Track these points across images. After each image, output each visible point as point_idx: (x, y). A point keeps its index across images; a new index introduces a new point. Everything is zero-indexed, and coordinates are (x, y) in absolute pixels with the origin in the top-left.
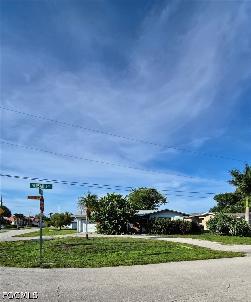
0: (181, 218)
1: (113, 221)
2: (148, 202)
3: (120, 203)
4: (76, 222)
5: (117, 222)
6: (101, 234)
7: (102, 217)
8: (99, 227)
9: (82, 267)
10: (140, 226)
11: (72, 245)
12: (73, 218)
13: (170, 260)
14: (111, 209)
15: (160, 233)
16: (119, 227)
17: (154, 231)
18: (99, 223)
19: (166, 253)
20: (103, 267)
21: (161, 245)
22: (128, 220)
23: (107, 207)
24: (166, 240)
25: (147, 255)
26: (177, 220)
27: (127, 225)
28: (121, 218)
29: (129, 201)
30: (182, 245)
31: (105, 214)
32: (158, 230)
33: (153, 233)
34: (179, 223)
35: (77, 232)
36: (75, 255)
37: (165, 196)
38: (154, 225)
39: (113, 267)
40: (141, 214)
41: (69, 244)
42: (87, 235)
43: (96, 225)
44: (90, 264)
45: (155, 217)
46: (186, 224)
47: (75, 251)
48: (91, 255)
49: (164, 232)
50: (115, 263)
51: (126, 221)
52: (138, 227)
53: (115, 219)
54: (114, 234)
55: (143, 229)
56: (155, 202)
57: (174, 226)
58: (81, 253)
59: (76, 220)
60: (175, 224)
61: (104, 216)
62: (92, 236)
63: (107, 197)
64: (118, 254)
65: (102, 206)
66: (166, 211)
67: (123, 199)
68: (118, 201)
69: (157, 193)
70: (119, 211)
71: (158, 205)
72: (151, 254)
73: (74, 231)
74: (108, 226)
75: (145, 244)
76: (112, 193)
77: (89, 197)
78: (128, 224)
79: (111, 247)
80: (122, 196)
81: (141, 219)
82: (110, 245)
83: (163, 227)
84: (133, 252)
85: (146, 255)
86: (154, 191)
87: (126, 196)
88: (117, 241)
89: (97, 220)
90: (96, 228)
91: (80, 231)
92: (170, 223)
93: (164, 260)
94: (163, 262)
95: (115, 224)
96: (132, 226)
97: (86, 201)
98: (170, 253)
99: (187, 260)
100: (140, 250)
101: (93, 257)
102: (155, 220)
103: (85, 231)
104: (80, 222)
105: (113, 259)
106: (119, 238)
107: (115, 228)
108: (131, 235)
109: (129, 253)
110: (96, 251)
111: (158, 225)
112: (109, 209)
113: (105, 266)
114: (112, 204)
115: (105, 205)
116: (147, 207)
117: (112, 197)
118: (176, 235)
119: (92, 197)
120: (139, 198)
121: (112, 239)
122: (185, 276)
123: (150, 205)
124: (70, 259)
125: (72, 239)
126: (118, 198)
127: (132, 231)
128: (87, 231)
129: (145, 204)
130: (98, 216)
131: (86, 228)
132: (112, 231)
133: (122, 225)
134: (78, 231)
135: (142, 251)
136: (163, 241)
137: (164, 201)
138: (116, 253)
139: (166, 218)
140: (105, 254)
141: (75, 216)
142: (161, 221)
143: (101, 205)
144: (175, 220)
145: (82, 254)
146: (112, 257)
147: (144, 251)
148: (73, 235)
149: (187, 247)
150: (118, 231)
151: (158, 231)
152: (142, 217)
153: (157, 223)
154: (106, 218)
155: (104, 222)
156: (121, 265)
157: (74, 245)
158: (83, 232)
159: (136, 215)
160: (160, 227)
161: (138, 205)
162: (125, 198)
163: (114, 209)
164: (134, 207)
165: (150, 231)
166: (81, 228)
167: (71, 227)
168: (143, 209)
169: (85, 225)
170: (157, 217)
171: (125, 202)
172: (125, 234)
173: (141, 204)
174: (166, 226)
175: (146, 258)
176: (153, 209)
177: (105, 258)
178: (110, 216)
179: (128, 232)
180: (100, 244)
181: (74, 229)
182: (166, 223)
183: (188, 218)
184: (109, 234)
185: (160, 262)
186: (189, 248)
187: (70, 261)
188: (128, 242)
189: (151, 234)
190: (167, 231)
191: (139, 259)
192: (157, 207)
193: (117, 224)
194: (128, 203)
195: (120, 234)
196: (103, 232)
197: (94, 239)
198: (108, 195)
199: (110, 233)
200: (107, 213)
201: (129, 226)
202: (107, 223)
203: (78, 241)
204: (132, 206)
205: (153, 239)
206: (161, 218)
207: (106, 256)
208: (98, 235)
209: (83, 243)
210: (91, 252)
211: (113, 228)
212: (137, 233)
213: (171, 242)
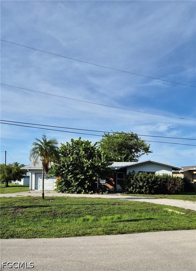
0: (169, 173)
1: (79, 176)
2: (126, 151)
3: (88, 152)
4: (29, 176)
5: (83, 177)
6: (63, 192)
7: (63, 170)
8: (59, 183)
9: (35, 237)
10: (114, 183)
11: (23, 207)
12: (25, 171)
14: (76, 159)
15: (140, 193)
16: (86, 184)
17: (133, 189)
18: (60, 178)
19: (148, 219)
21: (142, 208)
22: (99, 175)
23: (71, 157)
24: (148, 202)
25: (123, 221)
26: (164, 175)
27: (97, 181)
28: (89, 172)
29: (100, 149)
30: (170, 208)
31: (68, 166)
32: (138, 188)
33: (131, 192)
34: (167, 179)
35: (30, 190)
38: (132, 181)
40: (116, 167)
41: (18, 206)
42: (43, 194)
43: (55, 180)
45: (134, 171)
46: (175, 181)
47: (26, 216)
49: (146, 190)
50: (80, 232)
51: (95, 176)
52: (111, 184)
53: (82, 173)
54: (79, 192)
55: (118, 187)
56: (134, 151)
58: (34, 217)
59: (29, 174)
60: (160, 181)
61: (66, 169)
62: (50, 195)
63: (71, 143)
64: (84, 220)
65: (65, 156)
66: (150, 163)
67: (92, 147)
68: (86, 150)
70: (87, 163)
71: (139, 155)
72: (128, 221)
73: (26, 188)
74: (72, 182)
75: (120, 206)
76: (78, 139)
77: (47, 144)
78: (99, 180)
79: (75, 211)
80: (91, 142)
81: (115, 174)
82: (74, 207)
83: (145, 184)
84: (104, 217)
85: (121, 221)
86: (134, 136)
87: (97, 143)
88: (84, 203)
89: (57, 175)
90: (55, 184)
91: (33, 188)
92: (154, 179)
94: (144, 231)
95: (81, 179)
96: (103, 182)
97: (41, 149)
98: (153, 219)
100: (114, 214)
101: (51, 223)
102: (133, 175)
103: (40, 188)
104: (34, 176)
105: (78, 227)
106: (85, 198)
107: (81, 184)
108: (102, 194)
109: (98, 218)
110: (55, 216)
111: (138, 181)
112: (73, 160)
114: (77, 154)
115: (68, 155)
116: (123, 157)
117: (78, 143)
118: (161, 196)
119: (49, 142)
120: (113, 145)
121: (76, 200)
123: (128, 155)
124: (20, 226)
125: (22, 200)
126: (86, 146)
127: (103, 190)
128: (43, 188)
129: (121, 154)
130: (59, 169)
131: (42, 184)
132: (77, 189)
133: (91, 180)
134: (31, 188)
135: (116, 216)
136: (144, 203)
137: (147, 150)
138: (82, 218)
139: (148, 173)
140: (66, 220)
141: (28, 169)
142: (143, 176)
143: (62, 153)
144: (161, 175)
146: (77, 223)
147: (119, 216)
148: (25, 194)
149: (177, 212)
150: (85, 189)
151: (138, 190)
152: (117, 170)
153: (137, 179)
154: (69, 171)
155: (66, 177)
157: (26, 207)
158: (38, 189)
159: (109, 168)
160: (141, 184)
161: (112, 155)
162: (95, 145)
163: (80, 160)
164: (106, 157)
165: (127, 190)
166: (35, 184)
167: (22, 183)
168: (118, 161)
169: (40, 180)
170: (137, 171)
171: (94, 150)
172: (94, 193)
173: (116, 153)
174: (148, 183)
175: (121, 225)
176: (131, 160)
177: (67, 225)
178: (75, 169)
179: (99, 190)
180: (60, 207)
181: (26, 186)
182: (148, 178)
183: (178, 173)
184: (73, 192)
185: (140, 232)
186: (179, 212)
187: (20, 230)
188: (98, 204)
189: (128, 193)
190: (150, 190)
191: (112, 226)
192: (137, 158)
193: (84, 180)
194: (98, 152)
195: (87, 193)
196: (65, 190)
197: (52, 199)
198: (72, 140)
199: (75, 191)
200: (70, 165)
201: (99, 182)
202: (71, 178)
203: (31, 202)
204: (103, 156)
205: (131, 200)
206: (142, 172)
207: (68, 222)
208: (58, 194)
209: (37, 204)
211: (78, 185)
212: (110, 192)
213: (155, 205)
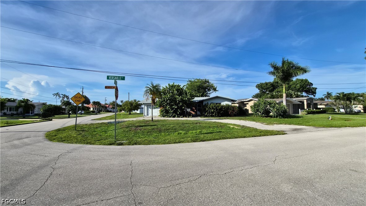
0: (230, 103)
1: (174, 107)
2: (202, 91)
3: (179, 91)
4: (143, 108)
5: (176, 107)
6: (164, 117)
7: (164, 103)
8: (162, 111)
9: (150, 144)
10: (195, 111)
11: (140, 126)
12: (141, 105)
13: (223, 138)
14: (172, 96)
15: (212, 116)
16: (178, 111)
17: (207, 114)
18: (162, 108)
19: (218, 132)
20: (167, 144)
21: (214, 126)
22: (186, 105)
23: (169, 95)
24: (218, 121)
25: (203, 134)
26: (226, 105)
27: (185, 109)
28: (180, 104)
29: (186, 90)
30: (231, 125)
31: (167, 100)
32: (210, 113)
33: (206, 116)
34: (228, 107)
35: (144, 116)
36: (143, 135)
37: (215, 85)
38: (207, 109)
39: (175, 144)
40: (196, 101)
41: (138, 126)
42: (152, 118)
43: (159, 110)
44: (156, 142)
45: (208, 103)
46: (233, 108)
47: (143, 131)
48: (156, 134)
49: (216, 114)
50: (177, 141)
51: (184, 106)
52: (194, 111)
53: (175, 105)
54: (174, 117)
55: (198, 113)
56: (207, 90)
57: (223, 110)
58: (148, 132)
59: (143, 106)
60: (225, 108)
61: (166, 102)
62: (156, 119)
63: (168, 86)
64: (179, 134)
65: (165, 94)
66: (217, 97)
67: (182, 88)
68: (178, 90)
69: (209, 83)
70: (179, 98)
71: (210, 93)
72: (206, 133)
73: (142, 115)
74: (170, 110)
75: (200, 125)
76: (172, 84)
77: (154, 87)
78: (186, 109)
79: (173, 128)
80: (180, 85)
81: (196, 105)
82: (172, 126)
83: (215, 110)
84: (191, 132)
85: (202, 134)
86: (207, 81)
87: (184, 86)
88: (178, 123)
89: (160, 106)
90: (159, 112)
91: (146, 115)
92: (221, 108)
93: (218, 138)
94: (217, 139)
95: (175, 108)
96: (189, 110)
97: (151, 90)
98: (221, 132)
99: (237, 138)
100: (196, 130)
101: (158, 135)
102: (208, 105)
103: (150, 115)
104: (146, 107)
105: (175, 138)
106: (178, 120)
107: (175, 112)
108: (188, 117)
109: (187, 132)
110: (160, 131)
111: (211, 109)
112: (170, 97)
113: (169, 143)
114: (172, 93)
115: (167, 94)
116: (201, 94)
117: (173, 86)
118: (225, 118)
119: (156, 86)
120: (194, 87)
121: (173, 121)
122: (237, 151)
123: (203, 93)
124: (139, 137)
125: (140, 122)
126: (178, 88)
127: (189, 115)
128: (152, 114)
129: (199, 92)
130: (161, 103)
131: (151, 112)
132: (172, 114)
133: (181, 109)
134: (145, 115)
135: (198, 131)
136: (215, 122)
137: (215, 90)
138: (177, 132)
139: (217, 104)
140: (167, 133)
141: (142, 103)
142: (213, 106)
143: (163, 93)
144: (224, 104)
145: (149, 134)
146: (174, 135)
147: (200, 130)
148: (141, 119)
149: (236, 127)
150: (178, 115)
151: (210, 114)
152: (197, 102)
153: (210, 108)
154: (167, 104)
155: (166, 108)
156: (182, 142)
157: (142, 126)
158: (148, 115)
159: (192, 101)
160: (212, 111)
161: (194, 93)
162: (183, 87)
163: (174, 96)
164: (190, 95)
165: (204, 115)
166: (147, 112)
167: (138, 112)
168: (198, 97)
169: (150, 110)
170: (210, 102)
171: (183, 90)
172: (183, 117)
173: (196, 92)
174: (217, 110)
175: (202, 136)
176: (206, 96)
177: (168, 137)
178: (171, 102)
179: (186, 115)
180: (163, 125)
181: (141, 113)
182: (217, 107)
183: (235, 103)
184: (170, 117)
185: (214, 139)
186: (237, 127)
187: (140, 140)
188: (186, 124)
189: (204, 117)
190: (218, 114)
191: (196, 137)
192: (209, 95)
193: (176, 109)
194: (185, 91)
195: (179, 117)
196: (165, 116)
197: (158, 121)
198: (169, 85)
199: (171, 116)
200: (168, 99)
201: (186, 110)
202: (169, 108)
203: (145, 124)
204: (189, 94)
205: (207, 121)
206: (213, 103)
207: (169, 135)
208: (161, 118)
209: (149, 124)
210: (156, 132)
211: (173, 112)
212: (193, 116)
213: (222, 123)
